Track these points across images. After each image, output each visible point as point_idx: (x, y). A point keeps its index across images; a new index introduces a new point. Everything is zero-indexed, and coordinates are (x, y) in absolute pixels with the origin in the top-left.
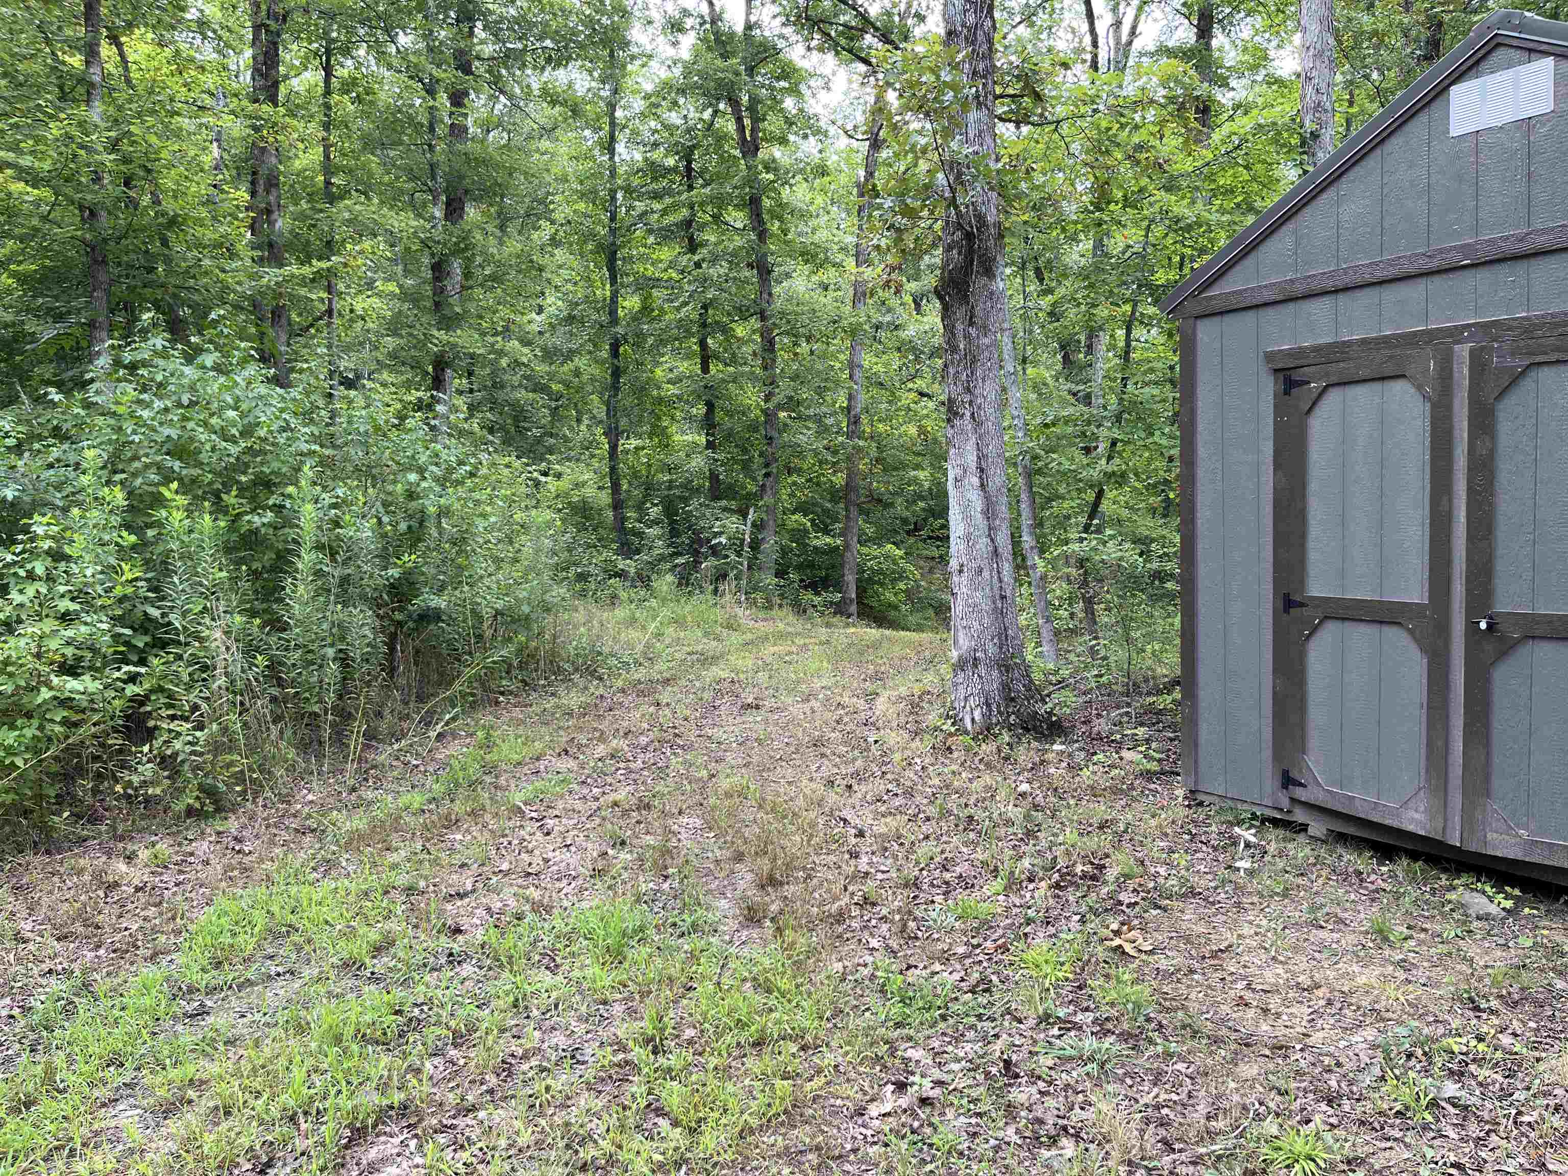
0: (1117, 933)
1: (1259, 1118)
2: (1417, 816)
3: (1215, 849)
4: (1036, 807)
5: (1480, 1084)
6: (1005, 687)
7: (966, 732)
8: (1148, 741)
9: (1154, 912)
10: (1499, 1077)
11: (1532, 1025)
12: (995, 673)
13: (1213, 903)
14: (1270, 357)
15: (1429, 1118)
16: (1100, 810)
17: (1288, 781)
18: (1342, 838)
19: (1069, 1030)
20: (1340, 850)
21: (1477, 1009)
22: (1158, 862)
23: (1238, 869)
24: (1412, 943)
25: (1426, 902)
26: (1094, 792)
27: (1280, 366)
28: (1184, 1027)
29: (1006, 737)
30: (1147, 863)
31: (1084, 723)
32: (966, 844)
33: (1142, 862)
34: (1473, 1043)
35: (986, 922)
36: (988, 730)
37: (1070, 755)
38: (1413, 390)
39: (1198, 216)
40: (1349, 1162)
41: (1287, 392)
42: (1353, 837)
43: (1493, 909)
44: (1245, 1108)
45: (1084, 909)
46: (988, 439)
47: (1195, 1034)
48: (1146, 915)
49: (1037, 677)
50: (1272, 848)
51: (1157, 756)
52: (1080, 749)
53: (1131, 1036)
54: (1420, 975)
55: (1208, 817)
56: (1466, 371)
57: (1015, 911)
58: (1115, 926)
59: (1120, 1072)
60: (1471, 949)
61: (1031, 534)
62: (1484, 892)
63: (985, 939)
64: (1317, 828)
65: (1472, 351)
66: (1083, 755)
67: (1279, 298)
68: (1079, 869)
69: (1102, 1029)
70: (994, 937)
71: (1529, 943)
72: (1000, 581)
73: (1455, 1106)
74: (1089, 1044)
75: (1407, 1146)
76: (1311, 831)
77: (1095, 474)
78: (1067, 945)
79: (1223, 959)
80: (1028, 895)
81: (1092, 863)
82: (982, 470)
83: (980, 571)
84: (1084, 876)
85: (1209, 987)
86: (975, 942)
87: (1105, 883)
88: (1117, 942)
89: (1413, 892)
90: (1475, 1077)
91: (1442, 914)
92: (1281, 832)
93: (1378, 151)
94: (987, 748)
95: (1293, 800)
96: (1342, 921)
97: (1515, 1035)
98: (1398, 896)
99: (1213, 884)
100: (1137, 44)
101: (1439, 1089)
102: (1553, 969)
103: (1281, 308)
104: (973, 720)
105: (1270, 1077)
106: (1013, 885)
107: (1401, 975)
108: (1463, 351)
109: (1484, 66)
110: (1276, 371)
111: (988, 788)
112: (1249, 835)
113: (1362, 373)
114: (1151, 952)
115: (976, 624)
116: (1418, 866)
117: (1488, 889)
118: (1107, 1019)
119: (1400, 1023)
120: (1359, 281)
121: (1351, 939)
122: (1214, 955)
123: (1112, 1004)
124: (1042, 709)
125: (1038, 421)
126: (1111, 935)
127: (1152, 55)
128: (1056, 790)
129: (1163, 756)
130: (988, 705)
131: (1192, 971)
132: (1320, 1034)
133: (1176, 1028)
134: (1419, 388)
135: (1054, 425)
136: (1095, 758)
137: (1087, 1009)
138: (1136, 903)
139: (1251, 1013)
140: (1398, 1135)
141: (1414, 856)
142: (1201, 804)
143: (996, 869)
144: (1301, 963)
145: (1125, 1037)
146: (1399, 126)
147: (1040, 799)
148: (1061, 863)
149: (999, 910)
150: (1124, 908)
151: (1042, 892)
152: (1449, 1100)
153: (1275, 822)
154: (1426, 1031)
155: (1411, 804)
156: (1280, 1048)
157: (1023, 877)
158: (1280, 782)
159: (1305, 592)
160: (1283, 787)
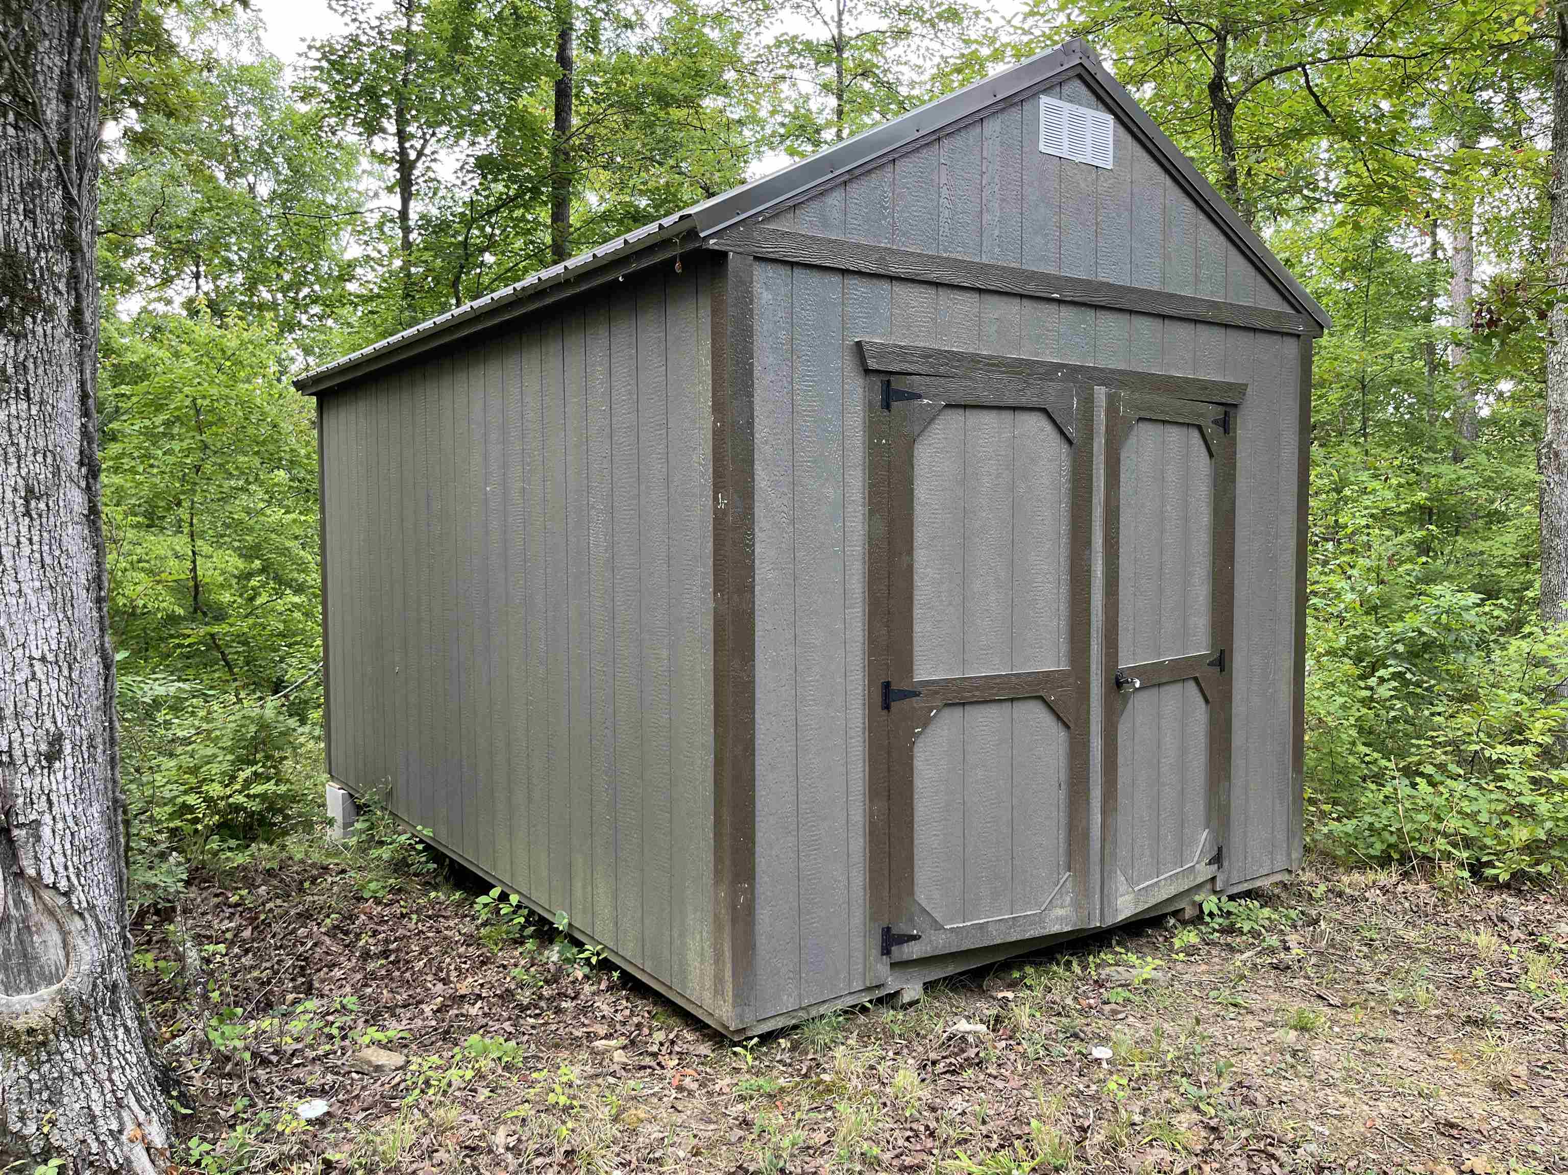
2: (1062, 914)
14: (857, 349)
17: (890, 942)
27: (871, 365)
41: (887, 406)
65: (1107, 396)
93: (977, 129)
95: (897, 965)
103: (871, 283)
108: (1100, 393)
109: (1065, 90)
110: (868, 371)
134: (1061, 425)
146: (999, 111)
155: (1055, 902)
158: (880, 948)
159: (912, 677)
160: (883, 954)
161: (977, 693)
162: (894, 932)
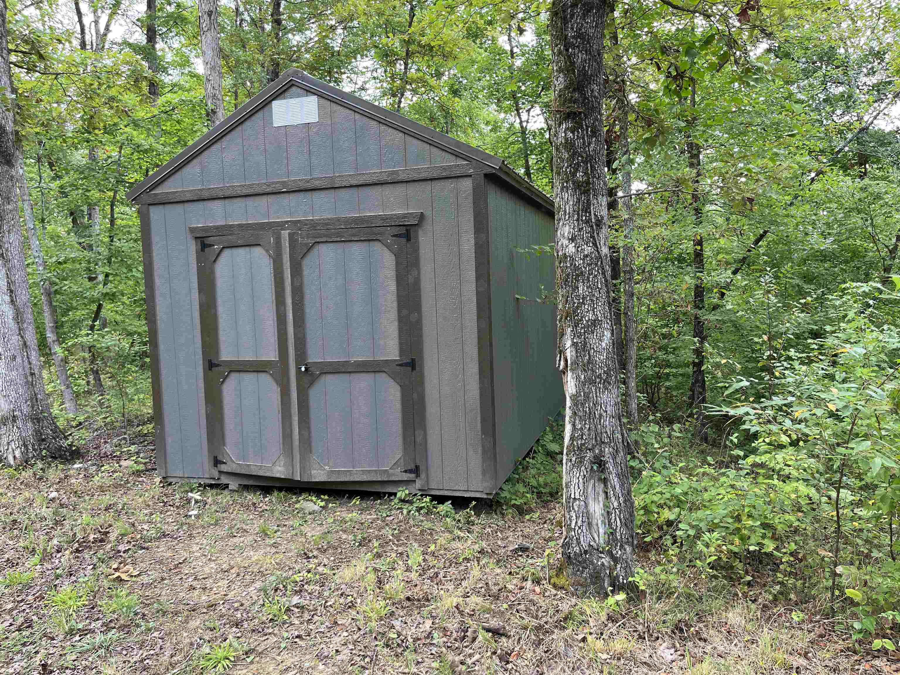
0: (117, 570)
1: (199, 646)
2: (280, 469)
3: (178, 507)
4: (62, 506)
5: (310, 594)
6: (38, 433)
7: (10, 466)
8: (138, 453)
9: (140, 552)
10: (318, 588)
11: (332, 558)
12: (30, 425)
13: (176, 538)
14: (192, 230)
15: (286, 617)
16: (106, 499)
17: (217, 462)
18: (246, 488)
19: (86, 634)
20: (245, 494)
21: (308, 558)
22: (144, 522)
23: (191, 516)
24: (279, 533)
25: (286, 511)
26: (102, 489)
27: (198, 235)
28: (158, 612)
29: (40, 465)
30: (136, 524)
31: (95, 448)
32: (11, 539)
33: (133, 525)
34: (306, 574)
35: (27, 584)
36: (26, 462)
37: (86, 469)
38: (264, 252)
39: (151, 145)
40: (247, 653)
41: (203, 250)
42: (252, 486)
43: (316, 508)
44: (192, 644)
45: (95, 560)
46: (14, 271)
47: (164, 613)
48: (135, 555)
49: (61, 423)
50: (210, 501)
51: (143, 461)
52: (93, 465)
53: (125, 626)
54: (282, 548)
55: (174, 490)
56: (287, 245)
57: (48, 572)
58: (115, 566)
59: (119, 649)
60: (305, 529)
61: (53, 332)
62: (312, 501)
63: (27, 595)
64: (233, 485)
65: (289, 234)
66: (94, 468)
67: (195, 198)
68: (91, 537)
69: (107, 627)
70: (34, 592)
71: (332, 520)
72: (30, 363)
73: (298, 608)
74: (99, 638)
75: (275, 635)
76: (231, 487)
77: (95, 294)
78: (84, 585)
79: (182, 568)
80: (57, 561)
81: (100, 532)
82: (11, 291)
83: (14, 358)
84: (95, 541)
85: (173, 585)
86: (19, 599)
87: (109, 542)
88: (117, 574)
89: (280, 508)
90: (307, 591)
91: (293, 516)
92: (214, 491)
93: (240, 128)
94: (27, 474)
95: (221, 472)
96: (245, 531)
97: (325, 565)
98: (273, 511)
99: (176, 528)
100: (110, 37)
101: (290, 601)
102: (342, 530)
103: (196, 204)
104: (15, 457)
105: (206, 623)
106: (46, 557)
107: (274, 550)
108: (285, 234)
109: (287, 94)
110: (196, 238)
111: (27, 500)
112: (197, 496)
113: (240, 242)
114: (139, 575)
115: (13, 393)
116: (282, 494)
117: (313, 498)
118: (111, 621)
119: (272, 575)
120: (234, 194)
121: (250, 538)
122: (176, 567)
123: (114, 612)
124: (65, 444)
125: (54, 259)
126: (113, 572)
127: (120, 45)
128: (76, 492)
129: (147, 460)
130: (26, 446)
131: (163, 579)
132: (233, 593)
133: (153, 614)
134: (267, 251)
135: (65, 262)
136: (103, 468)
137: (98, 619)
138: (129, 549)
139: (196, 592)
140: (271, 630)
141: (280, 489)
142: (170, 484)
143: (34, 550)
144: (225, 557)
145: (121, 628)
146: (250, 117)
147: (65, 500)
148: (79, 536)
149: (37, 575)
150: (121, 554)
151: (67, 557)
152: (295, 606)
153: (211, 486)
154: (284, 575)
155: (277, 463)
156: (212, 606)
157: (53, 550)
158: (212, 463)
159: (219, 358)
160: (214, 467)
162: (218, 458)
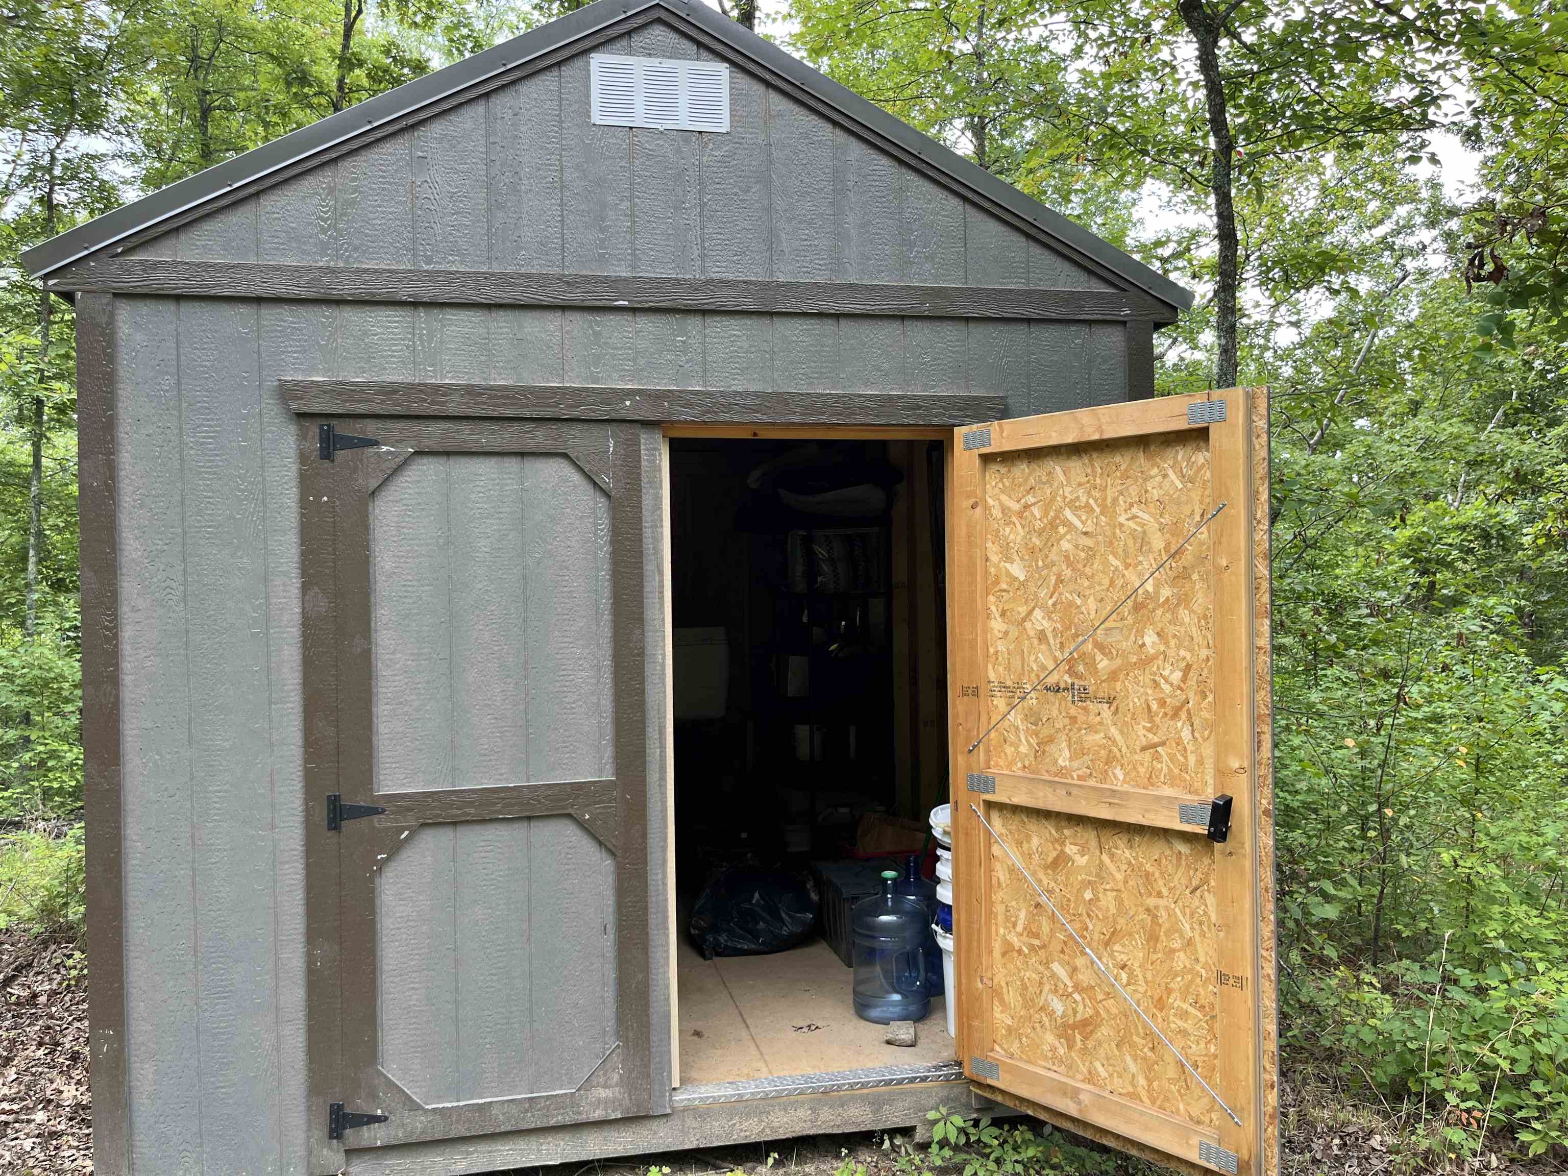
2: (604, 1093)
14: (286, 390)
17: (343, 1124)
27: (310, 409)
41: (327, 454)
67: (306, 295)
93: (481, 107)
95: (352, 1152)
103: (305, 312)
110: (301, 416)
120: (453, 295)
134: (588, 475)
146: (513, 83)
155: (597, 1080)
158: (326, 1130)
159: (371, 790)
160: (331, 1137)
161: (472, 811)
162: (348, 1110)
